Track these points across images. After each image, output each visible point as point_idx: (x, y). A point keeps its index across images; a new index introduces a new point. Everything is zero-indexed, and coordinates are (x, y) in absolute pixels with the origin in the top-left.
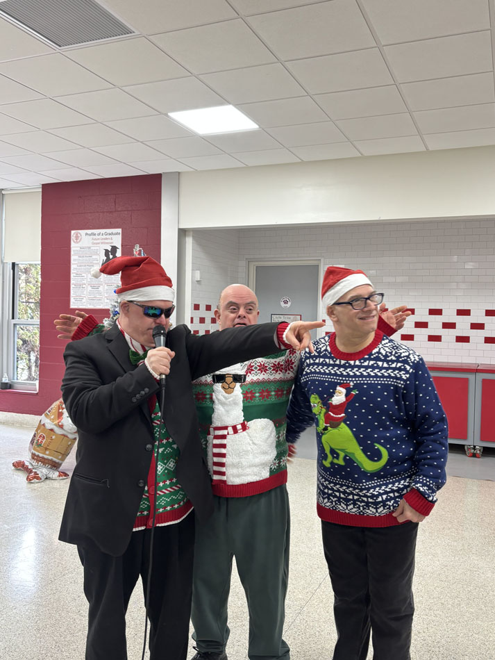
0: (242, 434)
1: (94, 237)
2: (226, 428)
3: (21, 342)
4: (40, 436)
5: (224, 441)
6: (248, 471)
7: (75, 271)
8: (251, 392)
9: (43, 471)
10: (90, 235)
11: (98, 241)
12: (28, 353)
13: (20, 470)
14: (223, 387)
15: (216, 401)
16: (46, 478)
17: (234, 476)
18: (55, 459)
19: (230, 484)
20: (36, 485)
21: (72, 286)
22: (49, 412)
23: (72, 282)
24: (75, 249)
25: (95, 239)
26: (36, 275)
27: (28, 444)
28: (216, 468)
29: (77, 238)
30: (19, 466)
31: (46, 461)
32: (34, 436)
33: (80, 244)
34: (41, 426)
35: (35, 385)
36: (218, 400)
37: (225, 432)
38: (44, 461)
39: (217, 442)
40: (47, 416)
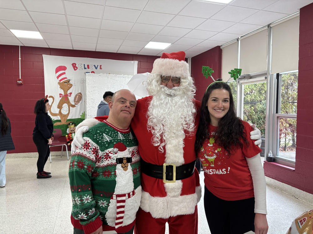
37: (124, 198)
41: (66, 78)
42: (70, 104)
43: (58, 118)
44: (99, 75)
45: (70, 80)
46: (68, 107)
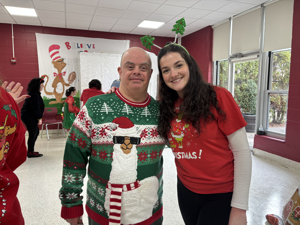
14: (122, 148)
41: (60, 57)
42: (64, 83)
43: (53, 97)
44: (93, 54)
45: (63, 59)
46: (62, 86)
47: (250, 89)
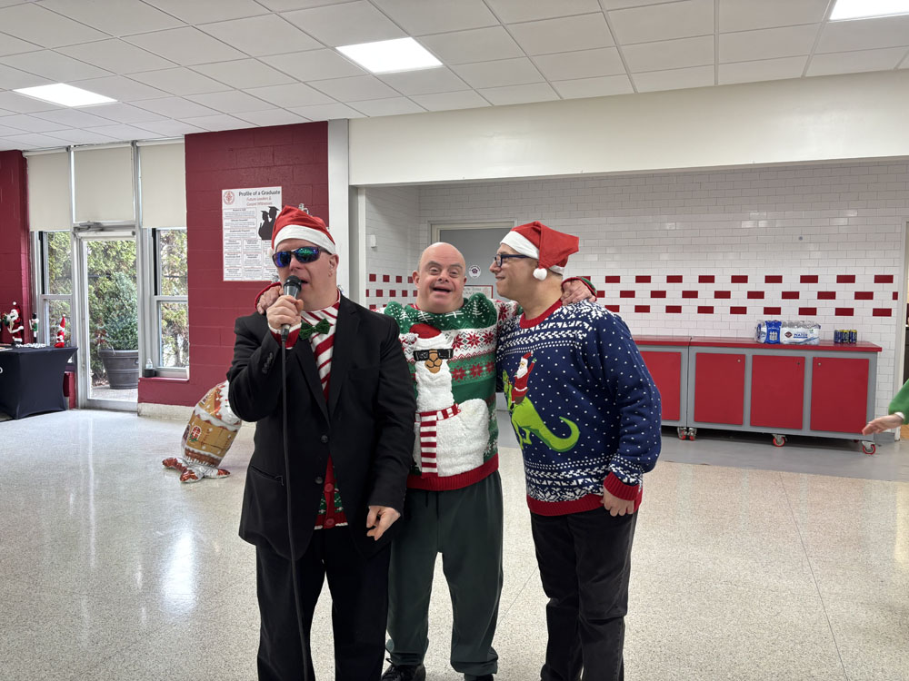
0: (453, 419)
1: (250, 197)
2: (434, 413)
3: (165, 323)
4: (195, 429)
5: (433, 429)
6: (462, 459)
7: (228, 238)
8: (461, 370)
9: (200, 469)
10: (245, 194)
11: (254, 202)
12: (175, 335)
13: (172, 468)
14: (427, 366)
15: (420, 383)
16: (204, 477)
17: (446, 467)
18: (213, 455)
19: (442, 476)
20: (192, 485)
21: (225, 255)
22: (204, 401)
23: (225, 250)
24: (227, 211)
25: (251, 200)
26: (182, 244)
27: (180, 439)
28: (425, 460)
29: (229, 198)
30: (171, 464)
31: (203, 458)
32: (188, 429)
33: (233, 206)
34: (195, 417)
35: (185, 371)
36: (423, 381)
37: (433, 418)
38: (201, 458)
39: (425, 429)
40: (202, 405)
47: (121, 294)
